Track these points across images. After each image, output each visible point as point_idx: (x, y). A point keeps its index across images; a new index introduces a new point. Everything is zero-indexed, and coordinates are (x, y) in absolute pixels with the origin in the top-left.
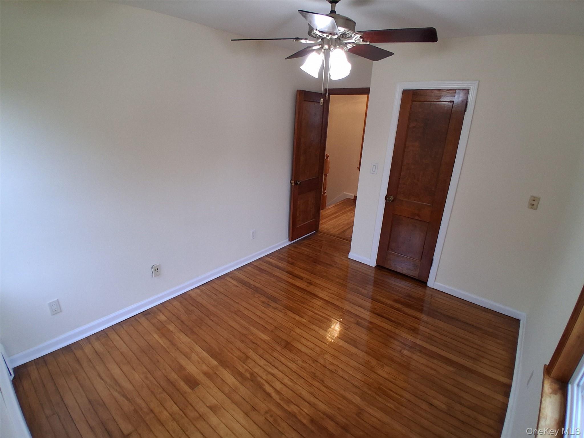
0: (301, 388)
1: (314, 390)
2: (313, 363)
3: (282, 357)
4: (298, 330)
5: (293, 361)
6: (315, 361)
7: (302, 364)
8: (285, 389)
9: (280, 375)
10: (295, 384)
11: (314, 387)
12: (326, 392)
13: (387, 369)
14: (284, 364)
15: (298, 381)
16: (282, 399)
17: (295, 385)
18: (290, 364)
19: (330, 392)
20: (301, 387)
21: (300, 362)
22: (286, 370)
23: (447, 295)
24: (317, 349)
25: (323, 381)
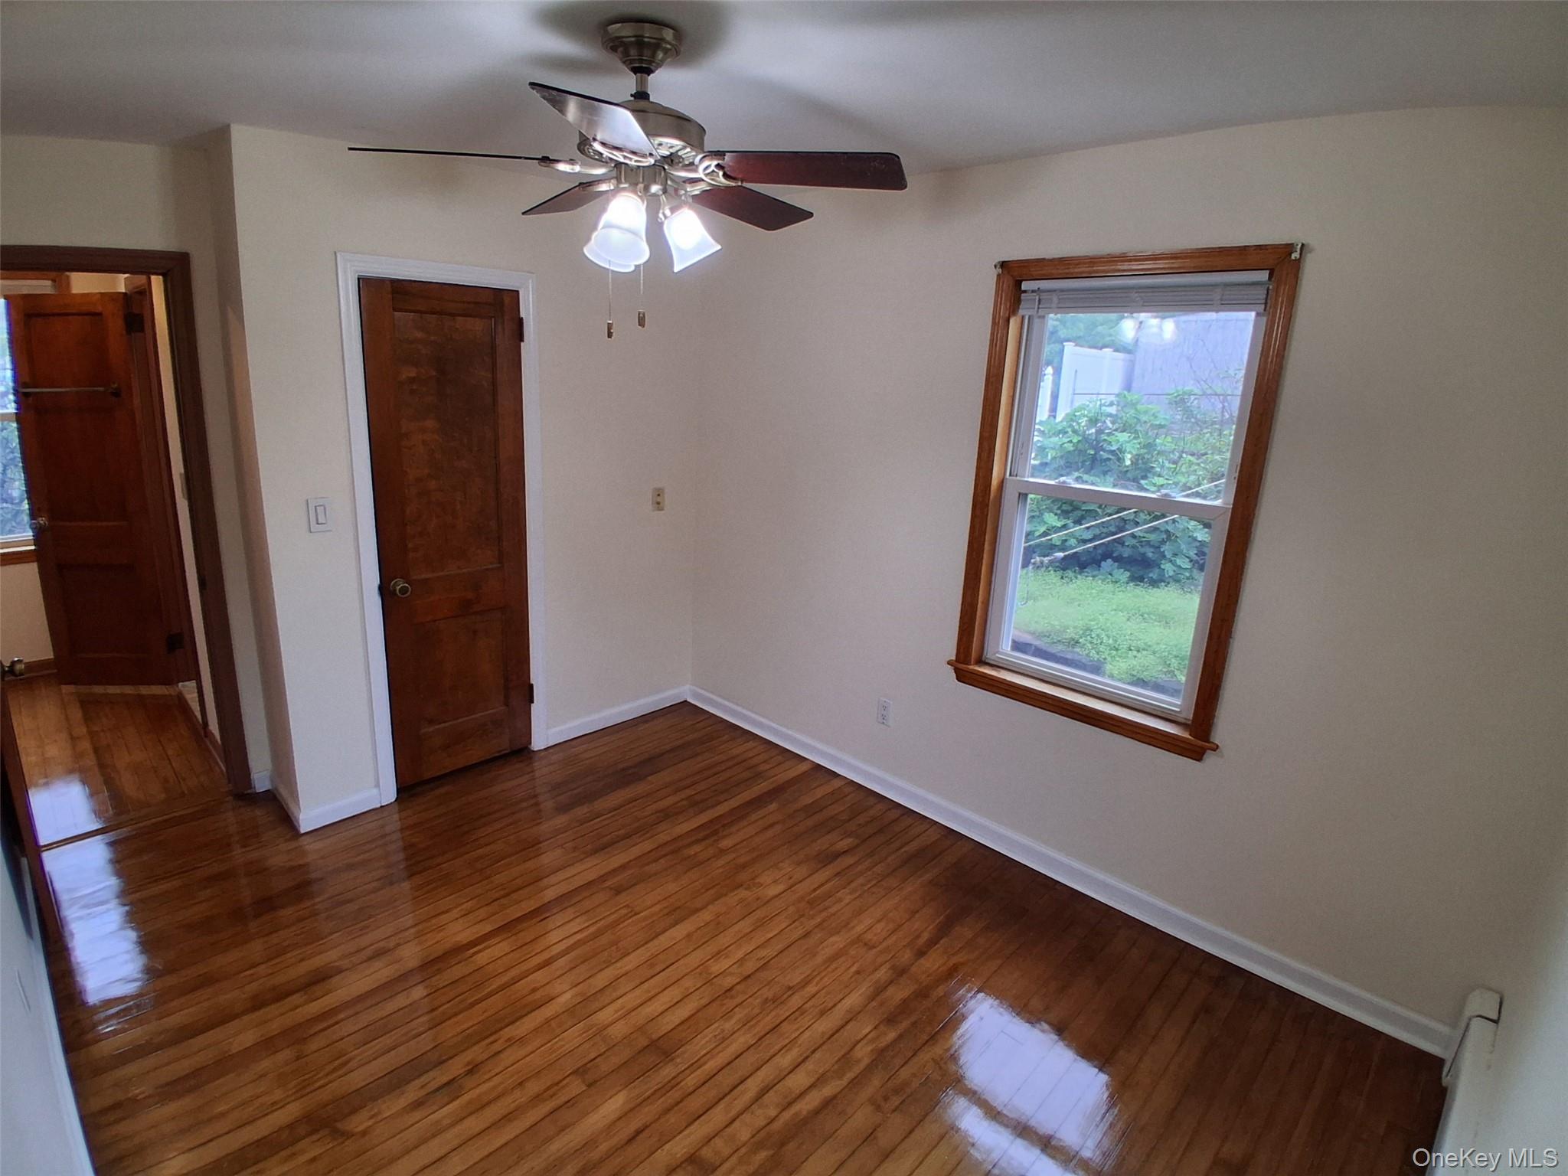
0: (807, 1034)
1: (813, 1006)
2: (732, 997)
3: (705, 1063)
4: (605, 1016)
5: (724, 1039)
6: (727, 994)
7: (733, 1021)
8: (809, 1065)
9: (765, 1074)
10: (796, 1043)
11: (807, 1005)
12: (820, 986)
13: (766, 878)
14: (732, 1062)
15: (787, 1035)
16: (839, 1074)
17: (799, 1042)
18: (733, 1048)
19: (818, 978)
20: (804, 1031)
21: (728, 1026)
22: (750, 1059)
23: (579, 740)
24: (688, 983)
25: (790, 988)
